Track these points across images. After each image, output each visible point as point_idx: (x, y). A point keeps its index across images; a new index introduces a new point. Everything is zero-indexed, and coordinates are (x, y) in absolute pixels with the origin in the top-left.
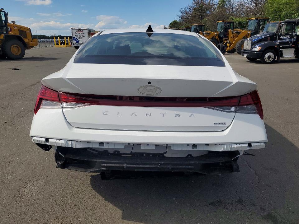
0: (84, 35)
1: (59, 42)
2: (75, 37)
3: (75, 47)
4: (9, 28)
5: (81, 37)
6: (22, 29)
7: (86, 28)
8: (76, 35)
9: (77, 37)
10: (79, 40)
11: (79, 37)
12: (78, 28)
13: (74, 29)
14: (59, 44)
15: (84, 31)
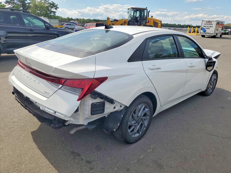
0: (211, 26)
1: (192, 31)
2: (204, 27)
3: (202, 35)
4: (148, 20)
5: (209, 27)
6: (156, 21)
7: (215, 20)
8: (205, 25)
9: (205, 28)
10: (206, 30)
11: (207, 27)
12: (207, 20)
13: (205, 21)
14: (192, 32)
15: (213, 23)
